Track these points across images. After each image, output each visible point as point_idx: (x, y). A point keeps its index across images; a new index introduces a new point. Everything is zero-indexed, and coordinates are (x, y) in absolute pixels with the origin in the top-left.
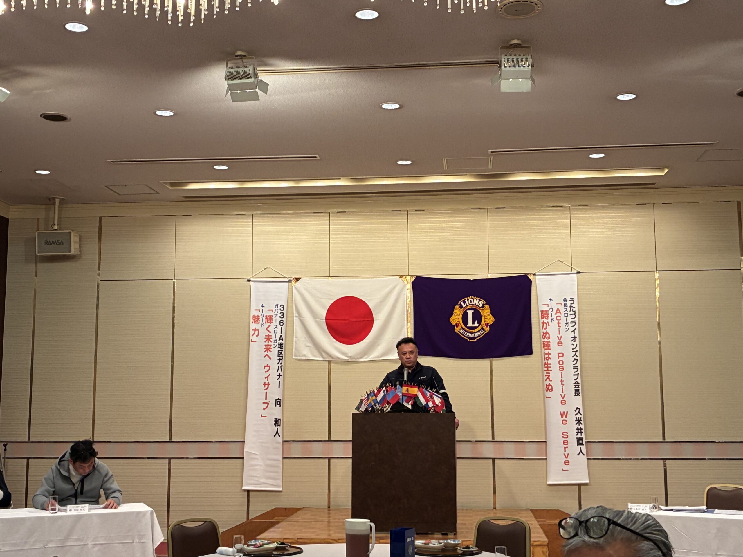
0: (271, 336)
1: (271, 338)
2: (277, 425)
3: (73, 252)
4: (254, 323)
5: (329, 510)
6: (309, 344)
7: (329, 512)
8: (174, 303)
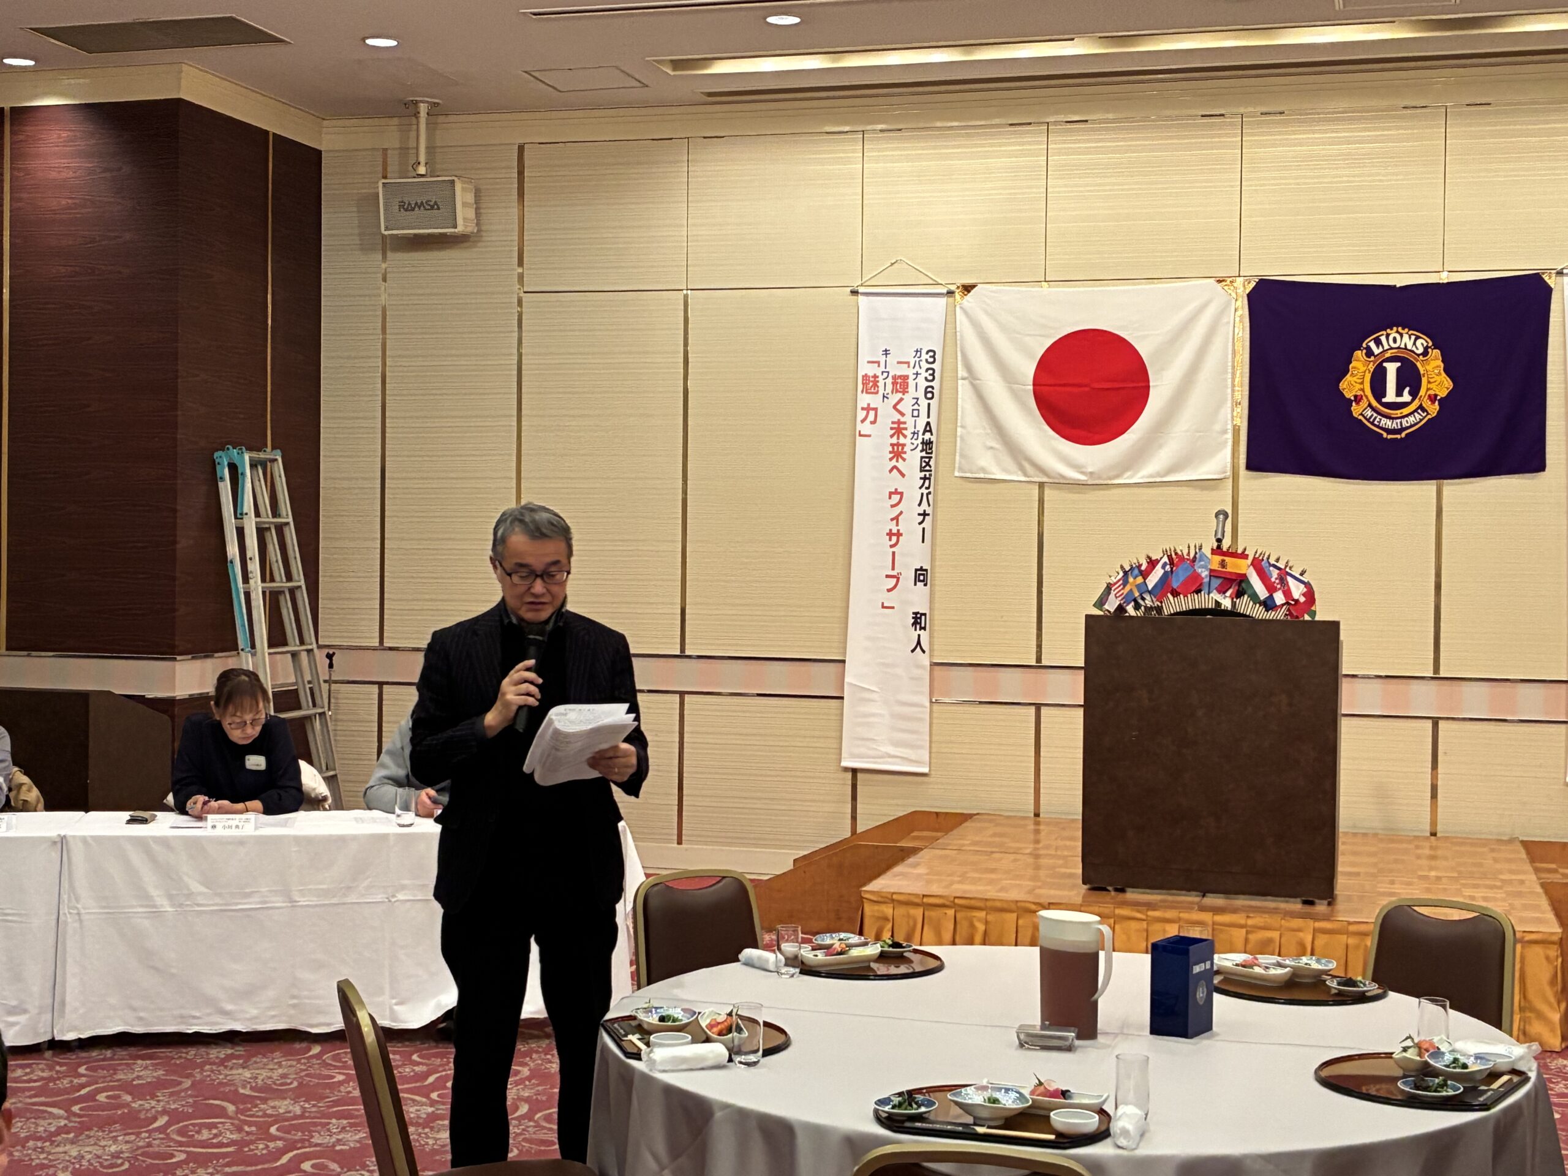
0: (905, 423)
1: (906, 429)
2: (918, 627)
3: (460, 229)
4: (867, 393)
5: (1037, 823)
6: (993, 444)
7: (1037, 827)
8: (686, 344)
